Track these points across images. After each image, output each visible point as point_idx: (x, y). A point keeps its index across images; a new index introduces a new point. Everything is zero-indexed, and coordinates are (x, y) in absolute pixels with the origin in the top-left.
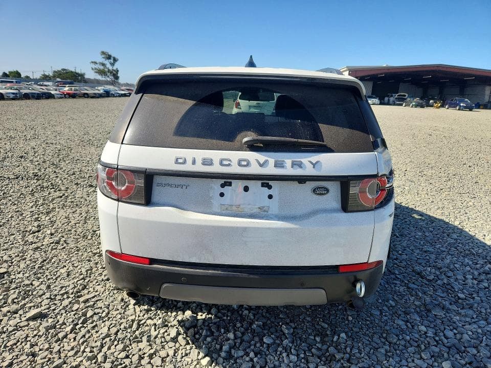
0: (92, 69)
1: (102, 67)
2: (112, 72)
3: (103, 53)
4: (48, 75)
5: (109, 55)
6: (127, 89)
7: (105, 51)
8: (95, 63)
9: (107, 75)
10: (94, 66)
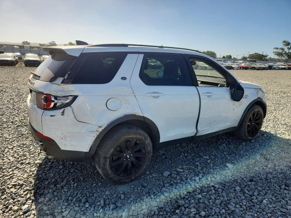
0: (274, 52)
1: (281, 51)
2: (288, 54)
3: (284, 42)
4: (245, 57)
5: (288, 43)
6: (288, 65)
7: (286, 40)
8: (277, 48)
9: (283, 56)
10: (275, 50)
